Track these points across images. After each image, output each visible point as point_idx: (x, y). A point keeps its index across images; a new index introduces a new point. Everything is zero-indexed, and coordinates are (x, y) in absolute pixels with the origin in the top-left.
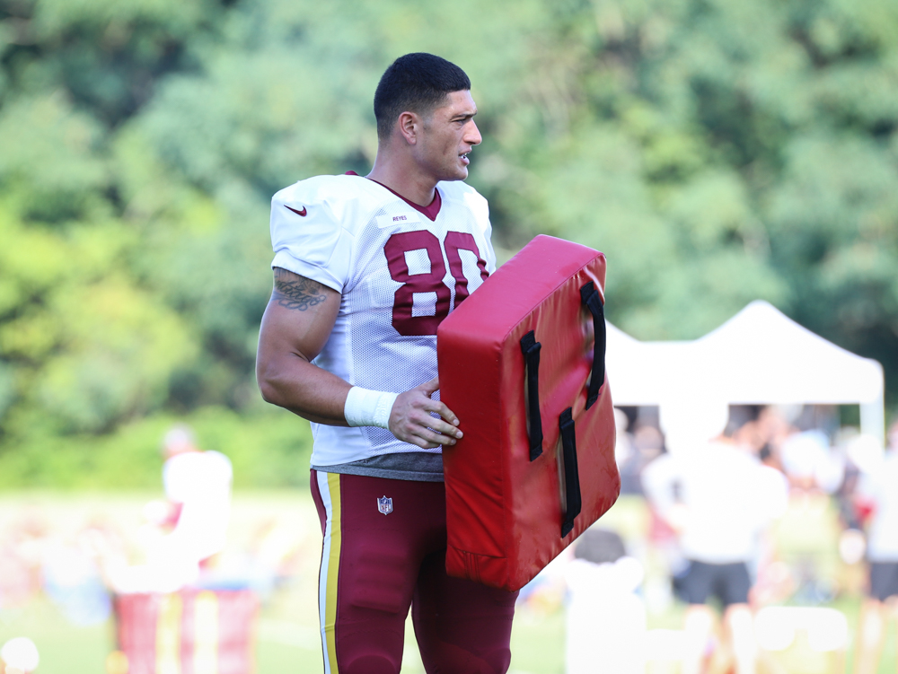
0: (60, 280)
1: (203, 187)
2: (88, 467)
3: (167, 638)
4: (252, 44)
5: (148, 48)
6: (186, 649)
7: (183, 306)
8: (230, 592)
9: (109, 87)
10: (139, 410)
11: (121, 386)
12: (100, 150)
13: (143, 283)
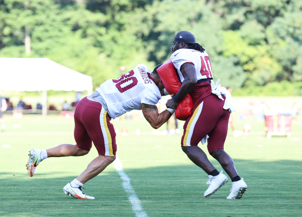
0: (256, 56)
1: (283, 38)
2: (261, 91)
3: (275, 124)
4: (293, 11)
5: (272, 12)
6: (279, 126)
7: (279, 61)
8: (288, 115)
9: (265, 19)
10: (270, 81)
11: (267, 76)
12: (263, 32)
13: (271, 57)
